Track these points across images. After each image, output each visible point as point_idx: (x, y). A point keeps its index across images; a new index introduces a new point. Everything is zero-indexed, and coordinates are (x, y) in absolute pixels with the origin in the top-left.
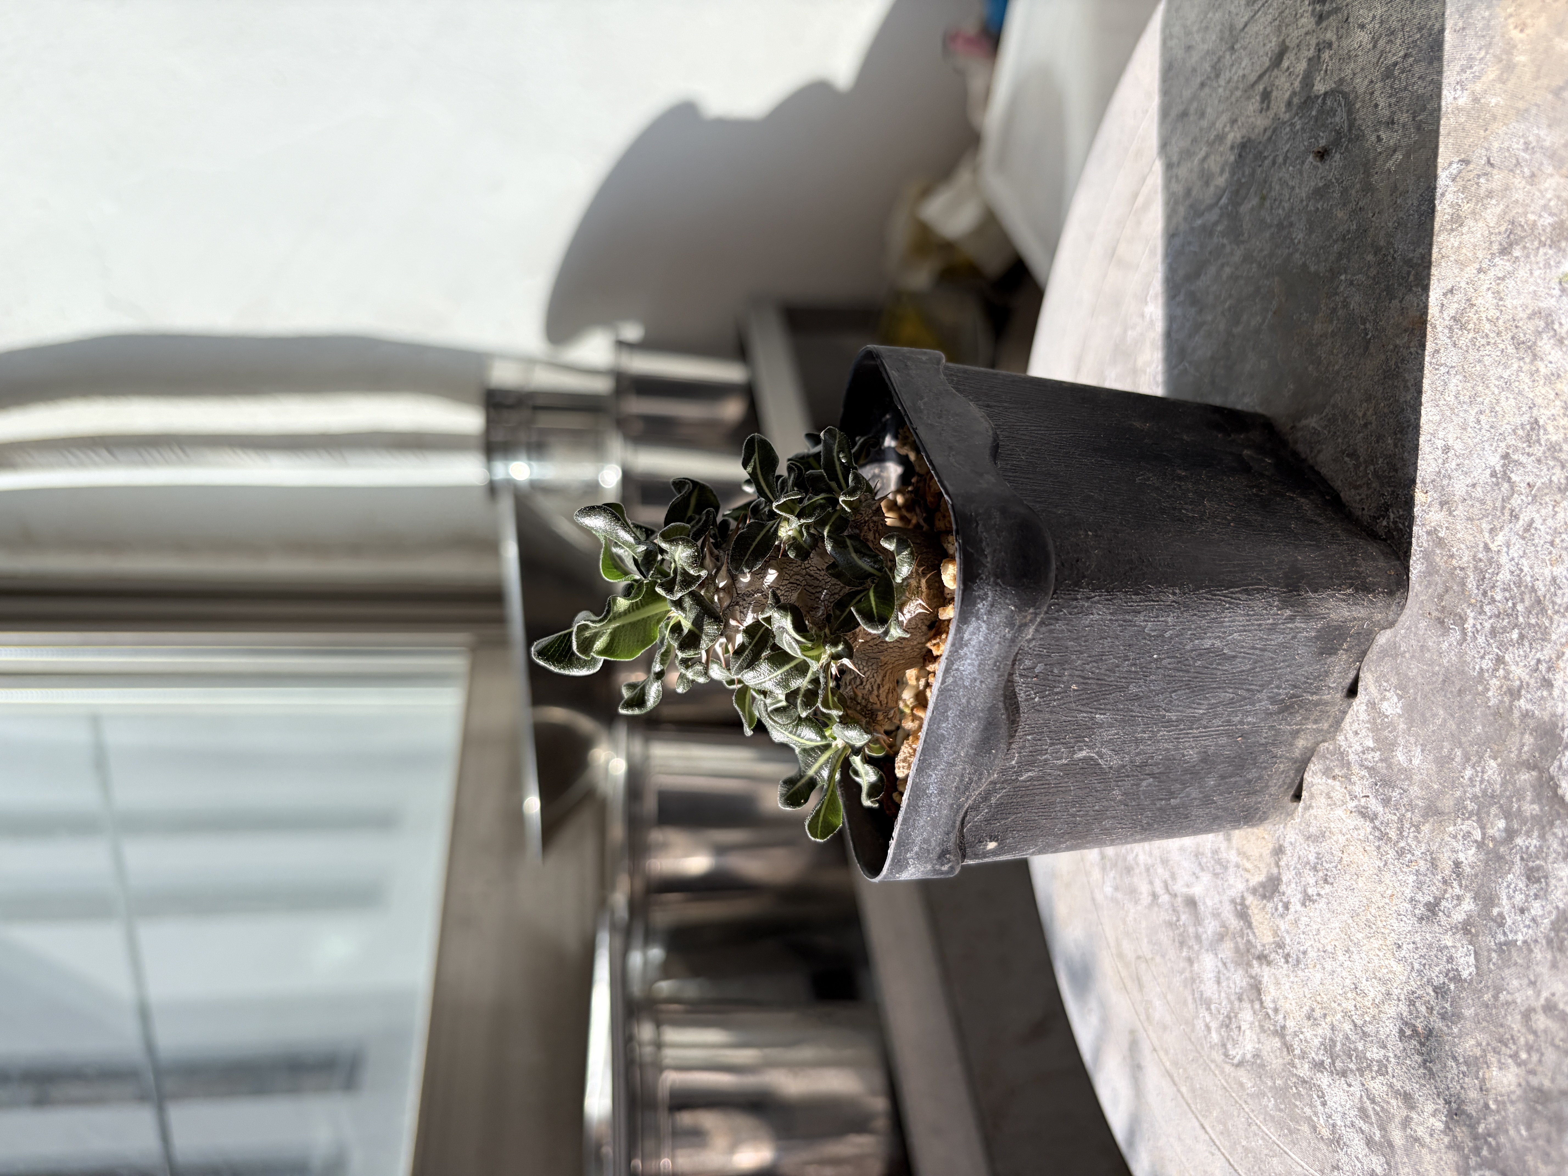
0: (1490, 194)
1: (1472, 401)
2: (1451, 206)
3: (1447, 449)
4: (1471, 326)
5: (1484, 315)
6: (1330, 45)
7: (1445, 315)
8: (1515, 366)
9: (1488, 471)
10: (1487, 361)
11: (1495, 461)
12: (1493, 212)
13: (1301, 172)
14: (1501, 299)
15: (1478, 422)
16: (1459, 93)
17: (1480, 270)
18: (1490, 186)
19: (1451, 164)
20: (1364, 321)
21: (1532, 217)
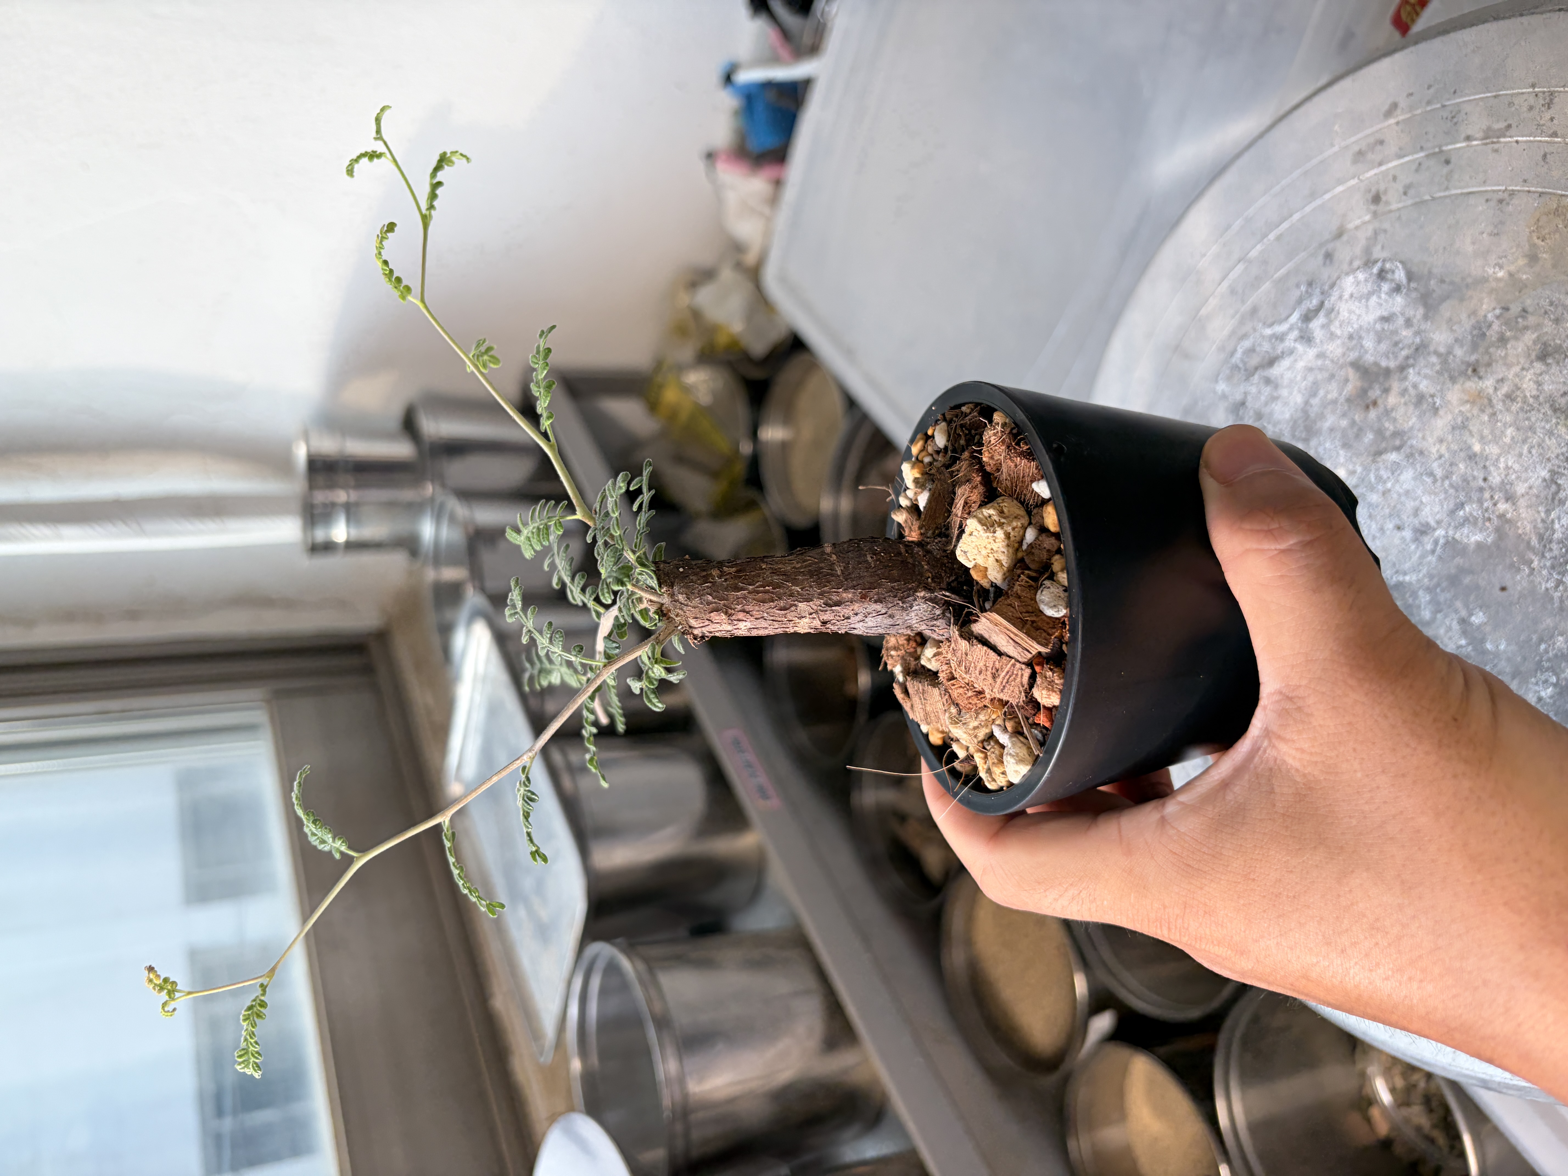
0: (1526, 328)
1: (1524, 441)
2: (1498, 333)
3: (1507, 468)
4: (1519, 399)
5: (1528, 395)
6: (1385, 231)
7: (1499, 393)
8: (1554, 421)
9: (1540, 480)
10: (1533, 419)
11: (1545, 474)
12: (1529, 337)
13: (1367, 307)
14: (1540, 385)
15: (1530, 452)
16: (1497, 269)
17: (1523, 369)
18: (1525, 323)
19: (1494, 309)
20: (1432, 396)
21: (1558, 342)
